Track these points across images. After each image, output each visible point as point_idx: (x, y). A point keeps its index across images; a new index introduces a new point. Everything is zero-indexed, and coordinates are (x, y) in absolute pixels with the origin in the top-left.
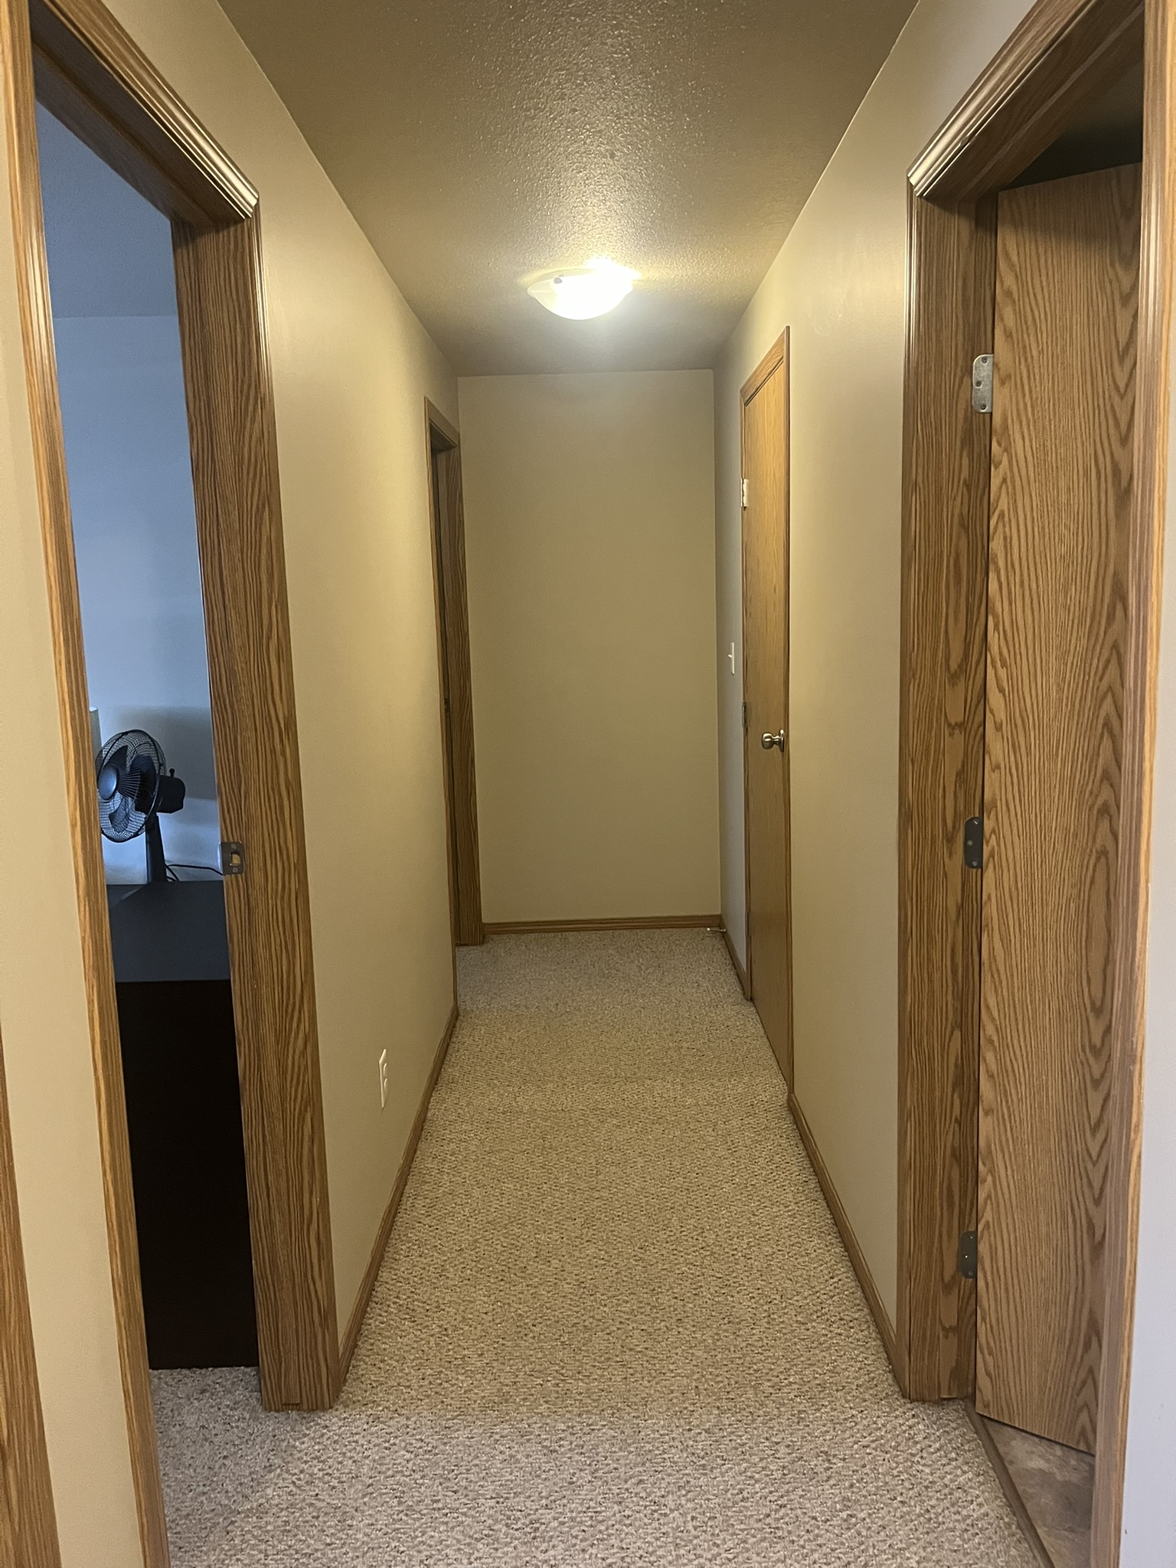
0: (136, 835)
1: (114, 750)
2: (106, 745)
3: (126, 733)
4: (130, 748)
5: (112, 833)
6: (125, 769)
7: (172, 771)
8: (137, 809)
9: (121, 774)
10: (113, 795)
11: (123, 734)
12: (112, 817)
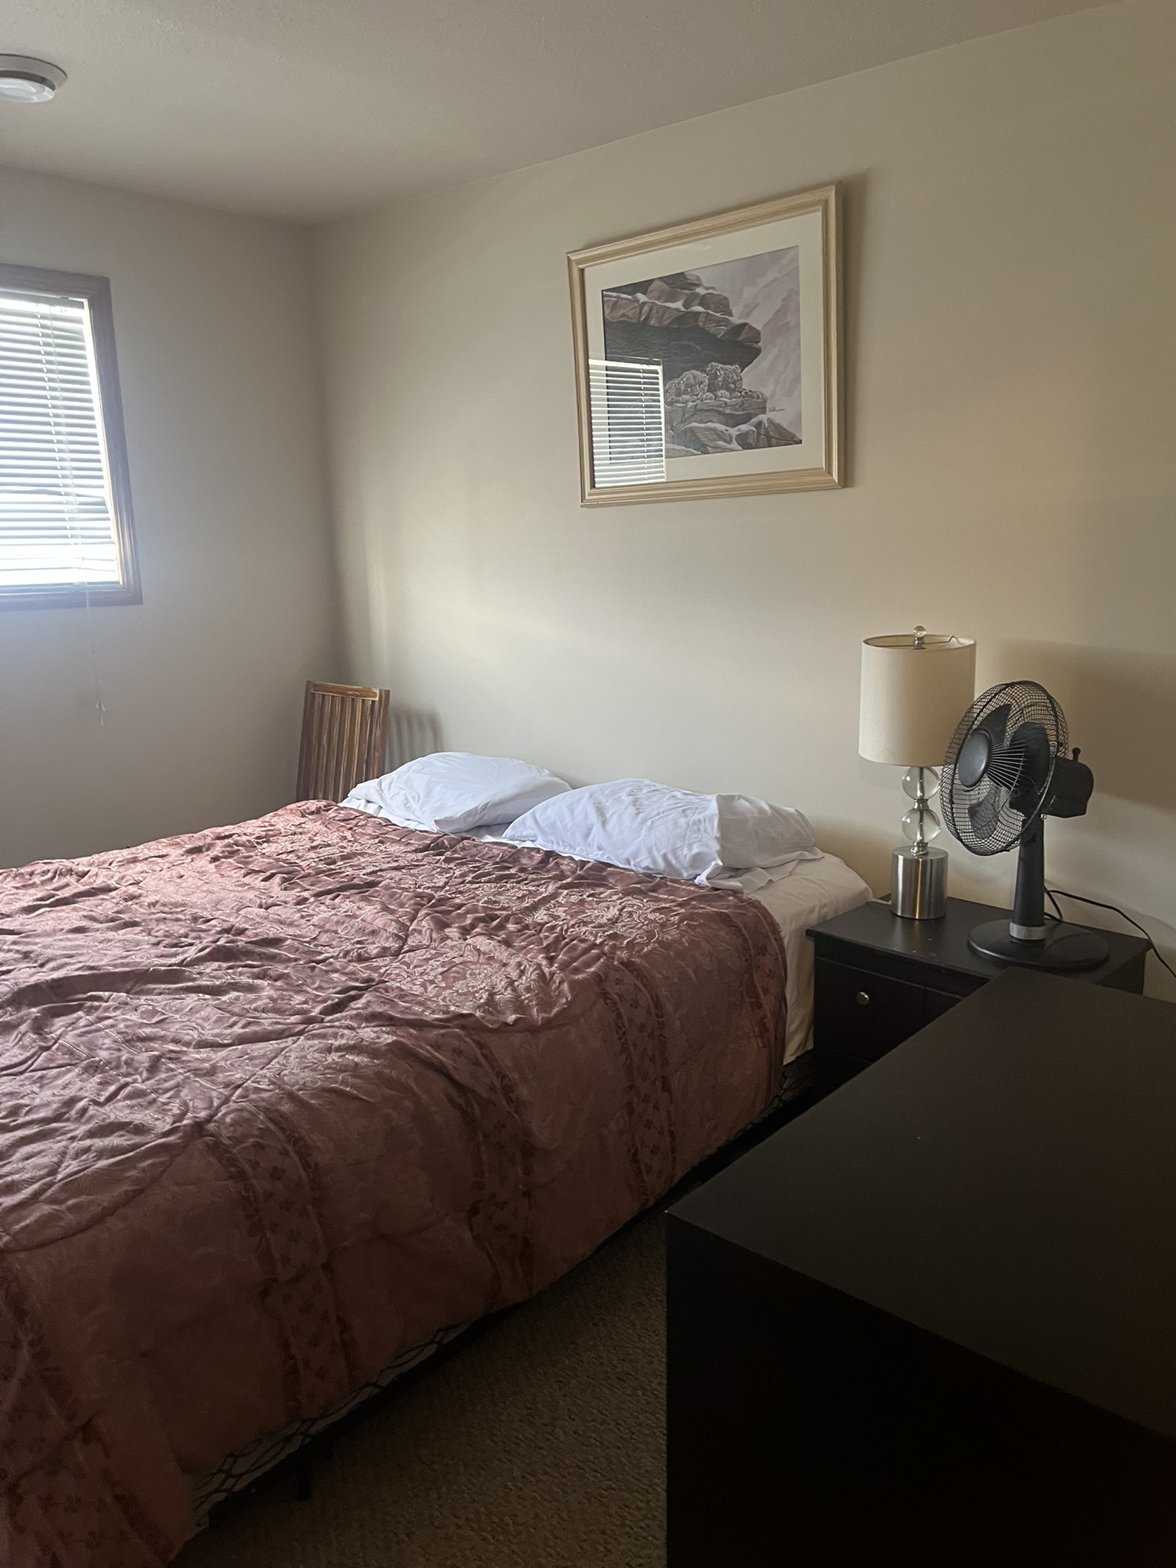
0: (1005, 849)
1: (991, 708)
2: (980, 700)
3: (1012, 685)
4: (1015, 708)
5: (970, 838)
6: (1002, 740)
7: (1076, 752)
8: (1012, 806)
9: (994, 751)
10: (979, 780)
11: (1007, 685)
12: (973, 812)
